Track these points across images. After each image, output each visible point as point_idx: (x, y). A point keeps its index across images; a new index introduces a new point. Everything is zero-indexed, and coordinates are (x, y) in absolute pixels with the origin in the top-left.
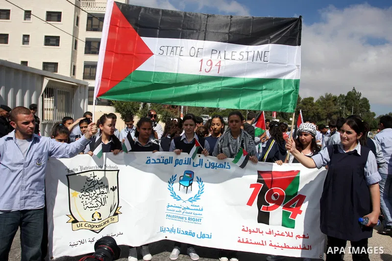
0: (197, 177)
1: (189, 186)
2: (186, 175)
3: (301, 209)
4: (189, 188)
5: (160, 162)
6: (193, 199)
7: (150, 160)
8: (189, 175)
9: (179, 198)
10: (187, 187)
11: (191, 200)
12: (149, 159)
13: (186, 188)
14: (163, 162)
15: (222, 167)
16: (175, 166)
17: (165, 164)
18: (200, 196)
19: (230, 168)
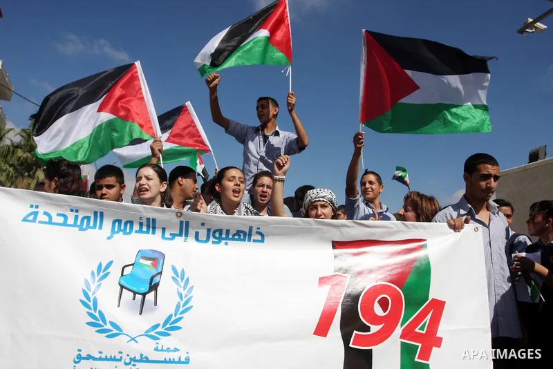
0: (174, 269)
1: (150, 291)
2: (142, 261)
3: (439, 335)
4: (150, 296)
5: (65, 224)
6: (160, 329)
7: (36, 214)
8: (149, 263)
9: (114, 331)
10: (144, 295)
11: (153, 333)
12: (34, 210)
13: (139, 297)
14: (75, 225)
15: (244, 240)
16: (109, 238)
17: (81, 229)
18: (180, 319)
19: (262, 241)
